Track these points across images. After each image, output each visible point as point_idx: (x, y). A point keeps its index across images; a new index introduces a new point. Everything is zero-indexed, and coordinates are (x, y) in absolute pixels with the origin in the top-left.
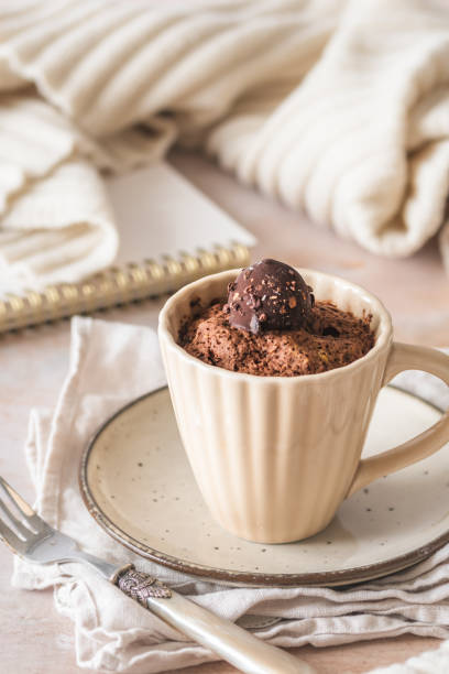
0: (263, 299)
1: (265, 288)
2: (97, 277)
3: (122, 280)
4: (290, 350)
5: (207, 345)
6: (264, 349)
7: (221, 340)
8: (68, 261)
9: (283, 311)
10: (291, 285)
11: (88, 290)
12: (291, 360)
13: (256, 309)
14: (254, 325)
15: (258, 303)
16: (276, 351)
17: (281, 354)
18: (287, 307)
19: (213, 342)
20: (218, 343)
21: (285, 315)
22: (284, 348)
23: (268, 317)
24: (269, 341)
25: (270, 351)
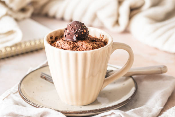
0: (77, 30)
1: (77, 27)
2: (16, 45)
3: (23, 46)
4: (86, 44)
5: (61, 46)
6: (78, 45)
7: (65, 44)
8: (7, 41)
9: (82, 33)
10: (84, 26)
11: (13, 48)
12: (87, 47)
13: (75, 33)
14: (75, 38)
15: (75, 32)
16: (82, 45)
17: (84, 46)
18: (84, 32)
19: (63, 45)
20: (64, 45)
21: (83, 34)
22: (84, 44)
23: (79, 36)
24: (79, 43)
25: (80, 46)
